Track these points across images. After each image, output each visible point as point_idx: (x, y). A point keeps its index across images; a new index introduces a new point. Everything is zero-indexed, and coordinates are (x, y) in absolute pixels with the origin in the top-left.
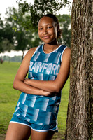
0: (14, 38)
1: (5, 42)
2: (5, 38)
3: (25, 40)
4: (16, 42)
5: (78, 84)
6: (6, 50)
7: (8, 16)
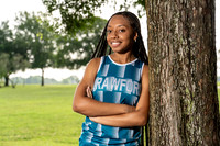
0: (29, 52)
1: (17, 58)
2: (16, 52)
3: (45, 54)
4: (32, 57)
5: (164, 96)
6: (19, 69)
7: (18, 23)
